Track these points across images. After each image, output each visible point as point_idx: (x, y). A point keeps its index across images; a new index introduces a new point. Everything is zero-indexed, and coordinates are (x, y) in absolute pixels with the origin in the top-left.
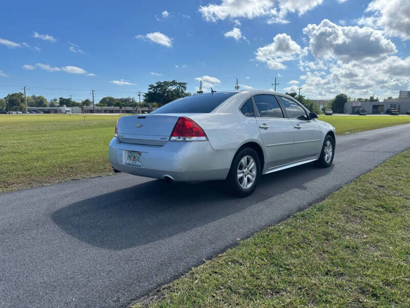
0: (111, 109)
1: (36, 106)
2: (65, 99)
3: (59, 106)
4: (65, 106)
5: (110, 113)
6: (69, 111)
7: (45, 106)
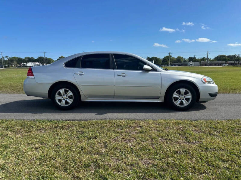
0: (219, 63)
1: (177, 62)
2: (192, 58)
3: (189, 62)
4: (191, 62)
5: (218, 65)
6: (192, 65)
7: (181, 62)
